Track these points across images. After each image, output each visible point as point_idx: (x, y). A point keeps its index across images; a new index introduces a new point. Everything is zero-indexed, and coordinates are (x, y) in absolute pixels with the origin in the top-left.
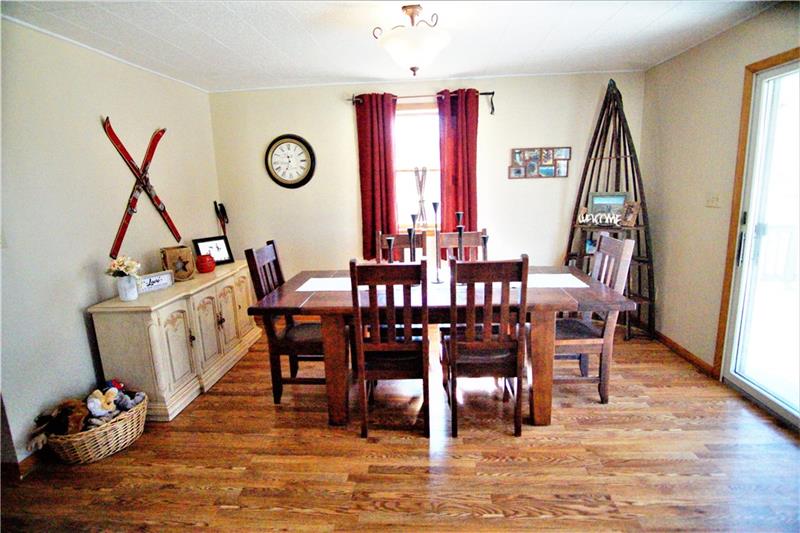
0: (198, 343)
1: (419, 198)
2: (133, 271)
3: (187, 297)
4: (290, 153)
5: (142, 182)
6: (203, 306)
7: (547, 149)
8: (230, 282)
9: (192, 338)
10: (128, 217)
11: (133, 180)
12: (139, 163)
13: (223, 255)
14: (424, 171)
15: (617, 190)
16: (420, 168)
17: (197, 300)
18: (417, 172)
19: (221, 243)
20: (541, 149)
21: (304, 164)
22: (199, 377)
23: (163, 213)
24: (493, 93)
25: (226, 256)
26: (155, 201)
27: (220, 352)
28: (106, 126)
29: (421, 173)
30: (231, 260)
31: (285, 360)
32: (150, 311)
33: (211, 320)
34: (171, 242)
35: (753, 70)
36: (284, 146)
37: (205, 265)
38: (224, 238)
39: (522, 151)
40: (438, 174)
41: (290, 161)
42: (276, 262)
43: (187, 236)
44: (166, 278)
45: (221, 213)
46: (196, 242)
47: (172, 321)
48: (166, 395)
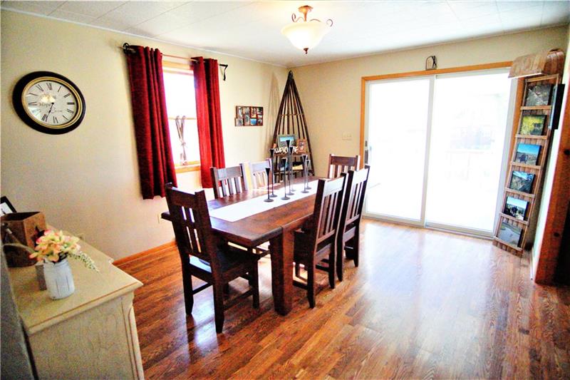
7: (253, 108)
14: (183, 119)
15: (288, 133)
16: (180, 117)
18: (177, 120)
20: (250, 108)
24: (226, 66)
29: (180, 121)
35: (366, 79)
39: (242, 108)
40: (196, 121)
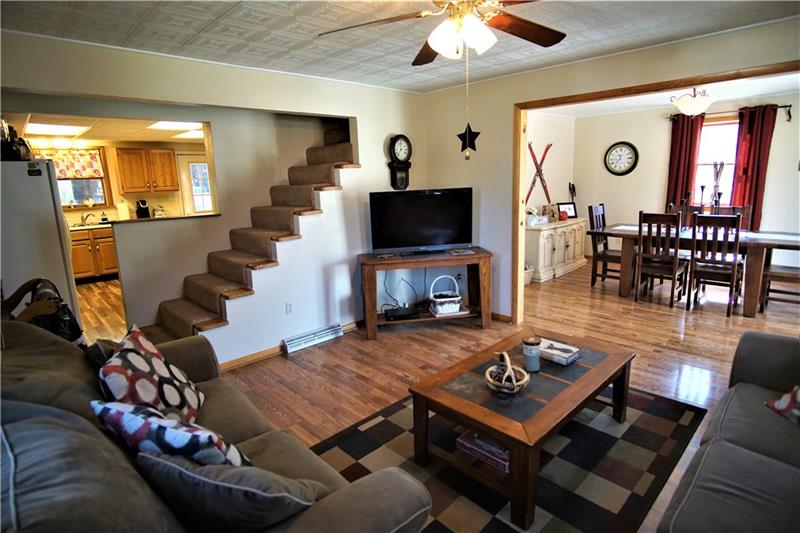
0: (556, 252)
1: (715, 184)
2: (534, 213)
3: (555, 229)
4: (621, 153)
5: (539, 172)
6: (560, 235)
8: (574, 227)
9: (554, 249)
10: (532, 189)
11: (535, 170)
12: (539, 162)
13: (571, 213)
14: (722, 165)
16: (719, 163)
17: (559, 231)
18: (716, 165)
19: (572, 206)
21: (630, 161)
22: (554, 270)
23: (545, 187)
24: (791, 106)
25: (573, 214)
26: (542, 181)
27: (564, 262)
28: (530, 146)
29: (719, 166)
30: (576, 217)
31: (600, 265)
32: (540, 230)
33: (563, 244)
34: (547, 203)
36: (618, 149)
37: (563, 217)
38: (573, 203)
41: (621, 159)
42: (603, 215)
43: (554, 201)
44: (545, 219)
45: (572, 189)
46: (558, 204)
47: (547, 238)
48: (541, 271)
